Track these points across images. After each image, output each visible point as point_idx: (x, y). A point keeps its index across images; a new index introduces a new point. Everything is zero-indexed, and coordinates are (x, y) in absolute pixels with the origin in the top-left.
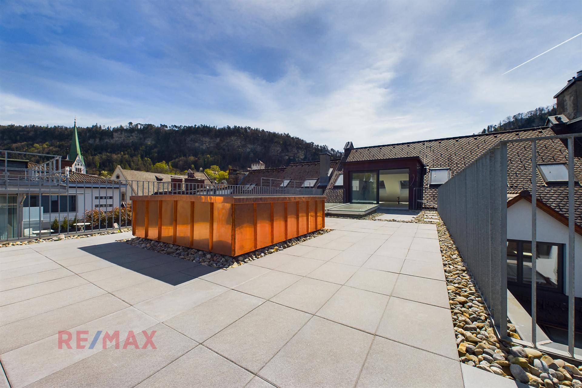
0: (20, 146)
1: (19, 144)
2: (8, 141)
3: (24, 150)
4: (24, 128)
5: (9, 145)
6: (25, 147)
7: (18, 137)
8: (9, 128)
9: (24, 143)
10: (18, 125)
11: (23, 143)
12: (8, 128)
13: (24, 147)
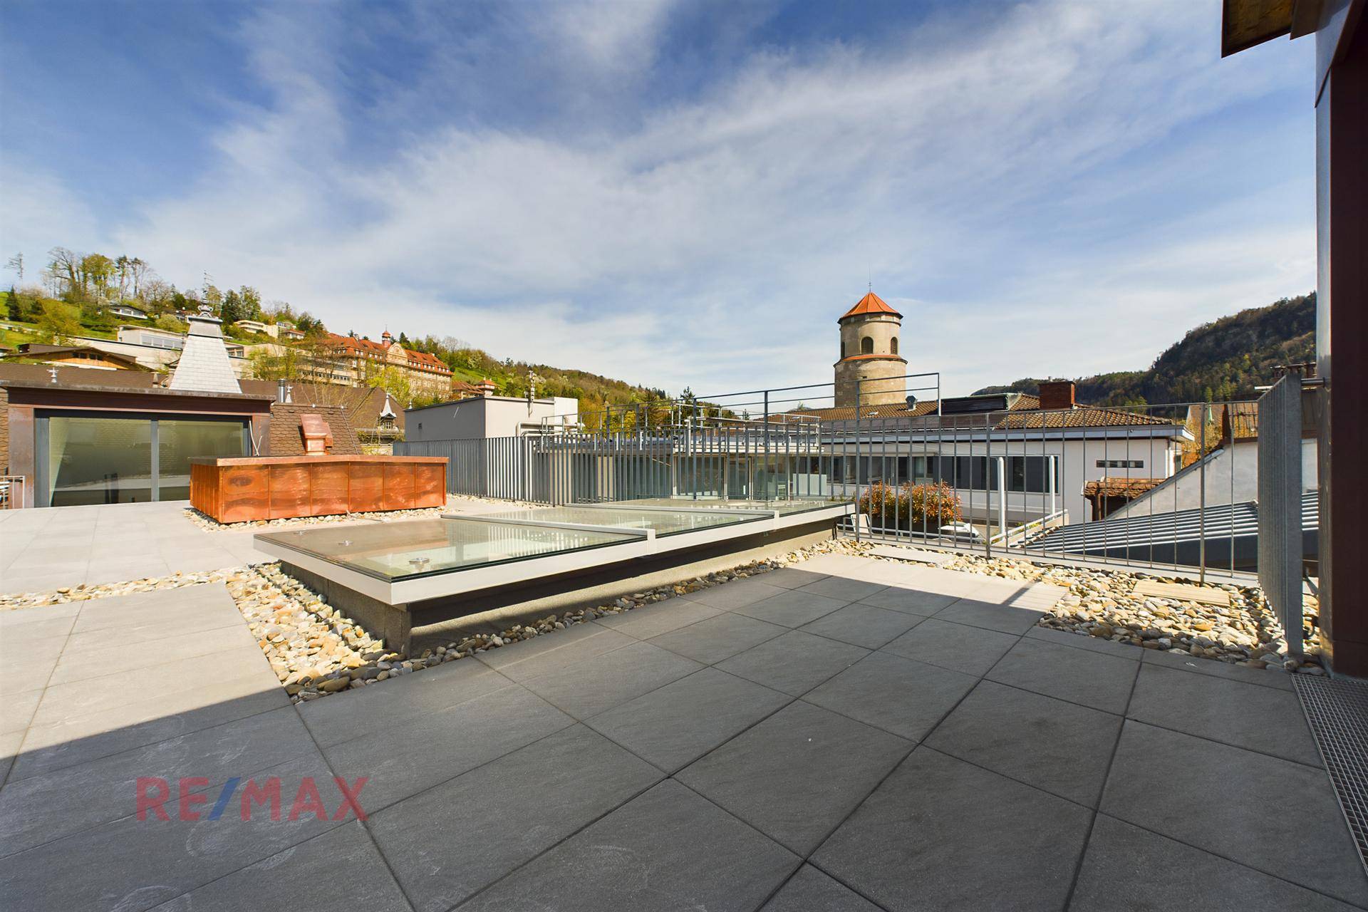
0: (1298, 343)
1: (1296, 339)
2: (1273, 338)
3: (1307, 350)
4: (1309, 298)
5: (1274, 347)
6: (1309, 344)
7: (1295, 325)
8: (1275, 310)
9: (1307, 335)
10: (1294, 297)
11: (1304, 337)
12: (1273, 310)
13: (1305, 344)
